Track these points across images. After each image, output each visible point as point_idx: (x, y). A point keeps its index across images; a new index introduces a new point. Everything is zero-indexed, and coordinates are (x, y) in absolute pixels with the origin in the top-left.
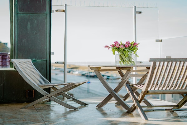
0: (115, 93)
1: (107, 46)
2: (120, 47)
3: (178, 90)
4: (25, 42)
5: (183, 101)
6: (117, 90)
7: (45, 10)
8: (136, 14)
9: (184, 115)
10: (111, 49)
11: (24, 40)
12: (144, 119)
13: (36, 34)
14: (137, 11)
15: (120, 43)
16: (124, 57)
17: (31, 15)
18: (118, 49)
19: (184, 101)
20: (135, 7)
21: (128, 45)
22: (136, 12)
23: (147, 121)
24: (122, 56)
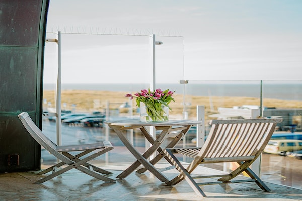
0: (145, 159)
1: (129, 96)
2: (149, 97)
3: (238, 158)
4: (6, 86)
5: (239, 170)
6: (147, 155)
7: (36, 42)
8: (156, 45)
9: (243, 188)
10: (135, 99)
11: (4, 84)
12: (201, 196)
13: (21, 75)
14: (156, 41)
15: (148, 91)
16: (153, 111)
17: (15, 48)
18: (147, 100)
19: (242, 169)
20: (154, 35)
21: (160, 95)
22: (155, 43)
23: (205, 198)
24: (151, 109)
